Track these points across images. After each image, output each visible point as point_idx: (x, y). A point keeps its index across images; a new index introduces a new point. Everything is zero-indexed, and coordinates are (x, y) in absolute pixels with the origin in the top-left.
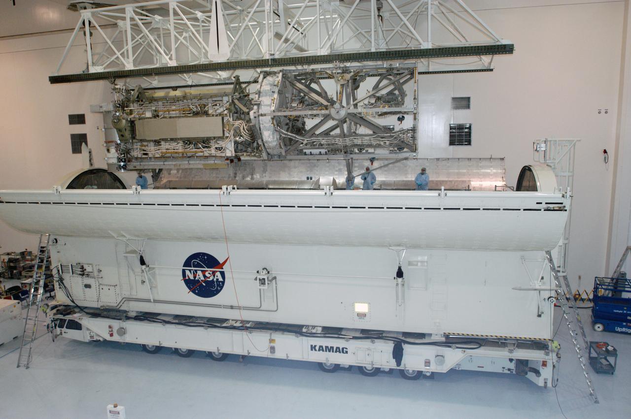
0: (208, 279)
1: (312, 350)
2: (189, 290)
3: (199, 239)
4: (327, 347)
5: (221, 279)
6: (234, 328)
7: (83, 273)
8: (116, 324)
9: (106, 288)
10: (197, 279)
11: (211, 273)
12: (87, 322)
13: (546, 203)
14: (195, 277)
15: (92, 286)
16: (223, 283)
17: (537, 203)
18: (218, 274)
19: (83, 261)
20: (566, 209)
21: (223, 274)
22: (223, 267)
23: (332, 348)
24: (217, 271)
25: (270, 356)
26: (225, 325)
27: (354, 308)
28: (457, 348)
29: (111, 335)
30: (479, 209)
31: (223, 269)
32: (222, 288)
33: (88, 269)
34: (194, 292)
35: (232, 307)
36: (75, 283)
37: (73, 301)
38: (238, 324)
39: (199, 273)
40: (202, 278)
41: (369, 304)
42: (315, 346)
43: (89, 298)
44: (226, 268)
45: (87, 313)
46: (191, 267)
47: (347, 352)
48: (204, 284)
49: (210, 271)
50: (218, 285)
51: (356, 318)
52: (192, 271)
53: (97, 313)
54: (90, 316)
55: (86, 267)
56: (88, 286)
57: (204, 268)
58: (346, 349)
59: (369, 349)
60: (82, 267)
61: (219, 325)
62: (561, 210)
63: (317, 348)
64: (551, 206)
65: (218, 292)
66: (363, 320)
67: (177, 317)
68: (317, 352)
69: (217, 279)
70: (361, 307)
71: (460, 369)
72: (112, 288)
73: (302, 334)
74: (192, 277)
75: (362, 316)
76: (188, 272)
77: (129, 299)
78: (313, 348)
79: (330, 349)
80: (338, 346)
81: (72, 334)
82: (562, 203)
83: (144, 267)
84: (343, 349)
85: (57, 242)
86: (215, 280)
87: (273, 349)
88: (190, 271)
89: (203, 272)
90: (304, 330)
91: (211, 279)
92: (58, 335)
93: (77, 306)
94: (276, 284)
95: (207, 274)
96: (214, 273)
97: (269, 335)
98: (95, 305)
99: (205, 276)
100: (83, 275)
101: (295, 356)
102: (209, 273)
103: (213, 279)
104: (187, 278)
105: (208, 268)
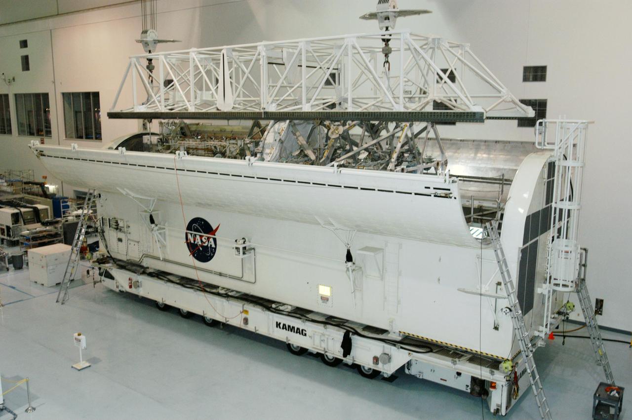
0: (204, 244)
1: (277, 327)
2: (190, 253)
3: (200, 204)
4: (289, 326)
5: (213, 246)
6: (219, 294)
7: (117, 228)
8: (135, 277)
9: (132, 243)
10: (196, 243)
11: (206, 238)
12: (115, 272)
13: (434, 188)
14: (195, 241)
15: (123, 240)
16: (215, 249)
17: (426, 188)
18: (211, 240)
19: (118, 217)
20: (451, 195)
21: (215, 240)
22: (216, 234)
23: (293, 328)
24: (211, 238)
25: (243, 326)
26: (214, 291)
27: (318, 290)
28: (402, 348)
29: (131, 287)
31: (215, 235)
32: (214, 253)
33: (121, 224)
34: (194, 256)
35: (220, 274)
36: (111, 235)
37: (108, 252)
38: (222, 292)
39: (198, 237)
40: (200, 243)
41: (331, 287)
42: (280, 324)
43: (120, 251)
44: (218, 235)
45: (118, 265)
46: (192, 230)
47: (305, 335)
48: (201, 249)
49: (206, 236)
50: (212, 251)
51: (320, 301)
52: (193, 235)
53: (124, 265)
54: (118, 267)
55: (119, 222)
56: (120, 240)
57: (201, 232)
58: (305, 331)
59: (323, 335)
60: (117, 222)
61: (209, 290)
62: (447, 197)
63: (281, 326)
64: (439, 192)
65: (211, 257)
66: (326, 305)
67: (183, 278)
68: (281, 330)
69: (211, 245)
70: (325, 291)
71: (421, 377)
72: (136, 244)
73: (269, 309)
74: (192, 242)
75: (325, 299)
76: (189, 236)
77: (147, 256)
78: (278, 325)
79: (291, 329)
80: (294, 326)
81: (108, 283)
82: (449, 190)
83: (153, 225)
84: (302, 330)
85: (100, 197)
86: (209, 245)
87: (246, 321)
88: (191, 234)
89: (201, 237)
90: (274, 306)
91: (206, 244)
92: (98, 282)
93: (111, 257)
94: (255, 255)
95: (204, 240)
96: (209, 238)
97: (241, 305)
98: (124, 258)
99: (202, 241)
100: (117, 229)
101: (263, 331)
102: (205, 239)
103: (208, 245)
104: (189, 241)
105: (204, 233)
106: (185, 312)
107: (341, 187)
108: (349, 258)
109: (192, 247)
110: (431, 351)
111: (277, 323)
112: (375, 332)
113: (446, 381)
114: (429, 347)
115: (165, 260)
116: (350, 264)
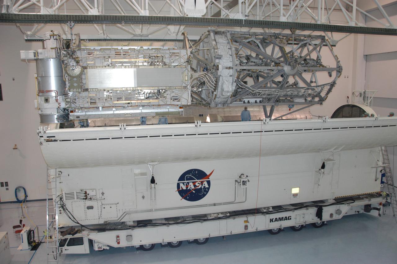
0: (197, 188)
1: (271, 222)
2: (181, 198)
4: (279, 218)
5: (207, 186)
6: (219, 218)
7: (87, 197)
9: (108, 207)
10: (188, 188)
11: (200, 183)
14: (187, 188)
15: (94, 207)
16: (209, 189)
18: (205, 183)
21: (209, 183)
22: (210, 178)
24: (204, 181)
27: (291, 192)
29: (119, 243)
31: (209, 179)
32: (207, 192)
33: (91, 193)
34: (186, 199)
35: (215, 205)
36: (76, 206)
39: (191, 184)
40: (193, 187)
42: (273, 219)
44: (211, 178)
46: (184, 181)
47: (291, 219)
48: (194, 192)
49: (199, 181)
50: (204, 191)
51: (293, 197)
52: (185, 184)
56: (90, 208)
57: (194, 180)
58: (291, 217)
59: (304, 214)
60: (86, 193)
63: (274, 220)
68: (274, 223)
72: (114, 206)
74: (184, 188)
75: (295, 195)
76: (181, 185)
77: (130, 213)
78: (271, 220)
79: (281, 219)
84: (289, 217)
86: (203, 187)
87: (246, 227)
88: (183, 183)
89: (194, 183)
91: (200, 187)
93: (82, 226)
95: (197, 184)
96: (202, 183)
97: (246, 218)
99: (195, 186)
101: (262, 228)
102: (199, 183)
103: (201, 187)
104: (181, 189)
105: (197, 179)
108: (323, 167)
111: (271, 219)
116: (323, 170)
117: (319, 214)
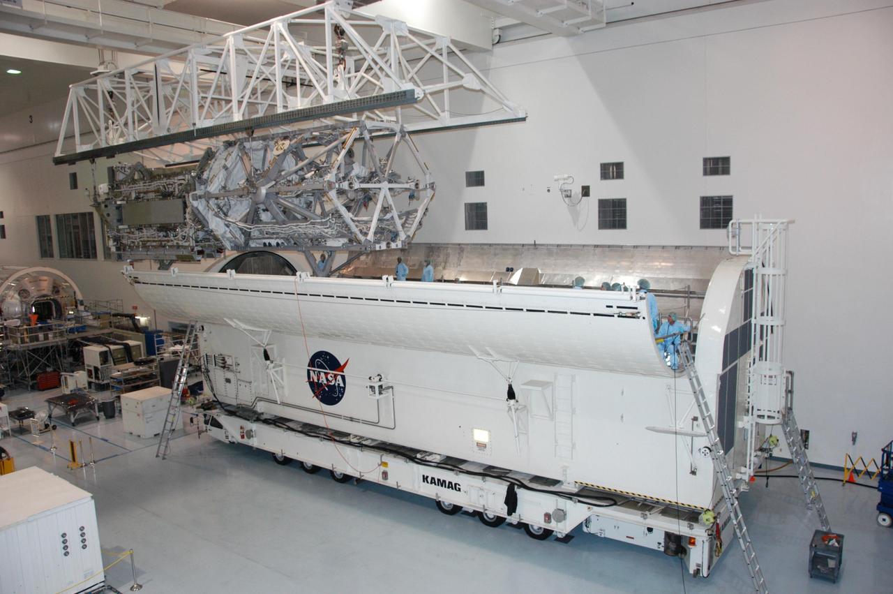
0: (330, 384)
1: (424, 481)
2: (313, 395)
3: (324, 335)
4: (439, 480)
5: (342, 385)
6: (350, 444)
7: (225, 366)
8: (248, 425)
9: (243, 384)
10: (320, 382)
11: (333, 376)
12: (223, 419)
13: (618, 307)
14: (318, 380)
15: (232, 381)
16: (344, 388)
17: (607, 307)
18: (339, 378)
19: (225, 352)
20: (639, 315)
21: (343, 378)
22: (345, 370)
23: (444, 481)
24: (338, 375)
25: (382, 482)
26: (344, 439)
27: (473, 436)
28: (579, 501)
29: (243, 437)
30: (544, 311)
31: (343, 372)
32: (343, 394)
33: (229, 362)
34: (318, 397)
35: (352, 419)
36: (217, 375)
37: (214, 395)
38: (355, 440)
39: (322, 375)
40: (325, 382)
41: (489, 431)
42: (427, 477)
43: (230, 394)
44: (346, 372)
45: (226, 410)
46: (315, 367)
47: (459, 490)
48: (327, 389)
49: (332, 374)
50: (340, 392)
51: (476, 448)
52: (316, 372)
53: (232, 412)
54: (226, 413)
55: (226, 359)
56: (228, 381)
57: (326, 369)
58: (459, 485)
59: (481, 489)
60: (224, 359)
61: (337, 438)
62: (634, 318)
63: (429, 480)
64: (624, 311)
65: (339, 399)
66: (484, 452)
67: (305, 425)
68: (429, 485)
69: (339, 384)
70: (481, 436)
71: (603, 536)
72: (248, 384)
73: (413, 459)
74: (316, 380)
75: (481, 446)
76: (312, 373)
77: (261, 399)
78: (425, 479)
79: (442, 483)
80: (445, 479)
81: (215, 433)
82: (636, 308)
83: (268, 362)
84: (456, 484)
85: (203, 329)
86: (337, 385)
87: (385, 475)
88: (314, 371)
89: (326, 374)
90: (419, 456)
91: (332, 384)
92: (203, 432)
93: (218, 401)
94: (393, 395)
95: (330, 379)
96: (336, 376)
97: (379, 456)
98: (234, 403)
99: (327, 380)
100: (224, 367)
101: (406, 486)
102: (331, 377)
103: (335, 384)
104: (311, 380)
105: (330, 370)
106: (309, 465)
107: (502, 309)
108: (511, 395)
109: (315, 387)
110: (615, 504)
111: (424, 476)
112: (545, 484)
113: (633, 538)
114: (612, 500)
115: (284, 404)
116: (512, 402)
117: (511, 502)
